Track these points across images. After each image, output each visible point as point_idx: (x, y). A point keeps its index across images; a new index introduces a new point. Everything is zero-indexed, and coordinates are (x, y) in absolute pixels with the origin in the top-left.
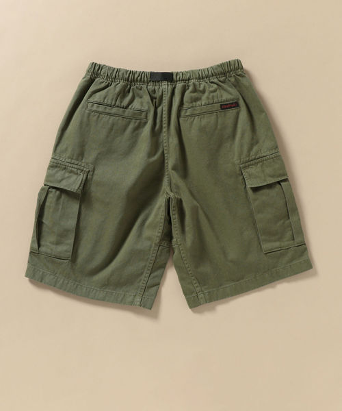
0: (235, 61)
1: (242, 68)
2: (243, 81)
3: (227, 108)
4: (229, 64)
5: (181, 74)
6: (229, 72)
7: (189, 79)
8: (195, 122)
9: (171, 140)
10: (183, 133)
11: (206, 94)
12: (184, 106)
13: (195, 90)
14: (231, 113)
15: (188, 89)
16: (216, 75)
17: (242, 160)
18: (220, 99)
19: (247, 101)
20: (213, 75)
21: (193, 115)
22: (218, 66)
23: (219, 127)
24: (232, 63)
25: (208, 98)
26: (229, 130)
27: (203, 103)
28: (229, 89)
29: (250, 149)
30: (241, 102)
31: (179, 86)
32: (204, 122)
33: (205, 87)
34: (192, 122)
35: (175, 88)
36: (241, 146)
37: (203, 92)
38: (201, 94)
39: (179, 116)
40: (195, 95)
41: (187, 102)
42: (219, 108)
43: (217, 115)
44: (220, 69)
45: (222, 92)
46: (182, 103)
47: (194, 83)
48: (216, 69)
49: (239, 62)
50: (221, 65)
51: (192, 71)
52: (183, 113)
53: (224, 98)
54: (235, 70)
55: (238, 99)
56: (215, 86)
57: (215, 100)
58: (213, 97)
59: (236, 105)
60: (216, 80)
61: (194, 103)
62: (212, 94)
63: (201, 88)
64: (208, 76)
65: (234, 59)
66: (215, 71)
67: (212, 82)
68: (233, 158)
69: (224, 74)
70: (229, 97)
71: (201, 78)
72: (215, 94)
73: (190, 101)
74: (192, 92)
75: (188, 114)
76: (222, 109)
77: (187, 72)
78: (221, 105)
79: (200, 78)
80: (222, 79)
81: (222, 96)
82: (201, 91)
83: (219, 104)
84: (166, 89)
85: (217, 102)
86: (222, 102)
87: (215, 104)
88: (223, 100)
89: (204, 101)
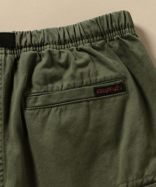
0: (119, 14)
1: (132, 26)
2: (134, 48)
3: (106, 94)
4: (110, 18)
5: (28, 36)
6: (109, 31)
7: (42, 44)
8: (51, 116)
10: (30, 136)
11: (71, 70)
12: (34, 91)
13: (52, 63)
14: (113, 102)
15: (41, 60)
16: (88, 37)
17: (130, 183)
18: (93, 79)
19: (140, 81)
20: (82, 38)
21: (47, 106)
22: (92, 21)
23: (91, 126)
24: (115, 18)
25: (73, 77)
26: (109, 132)
27: (65, 85)
28: (110, 61)
29: (144, 165)
30: (130, 83)
31: (25, 55)
32: (66, 117)
33: (68, 57)
35: (18, 58)
36: (129, 159)
37: (66, 66)
38: (61, 70)
39: (23, 106)
40: (50, 71)
41: (38, 83)
42: (93, 95)
43: (88, 106)
44: (95, 28)
45: (98, 66)
46: (28, 84)
47: (50, 52)
48: (88, 27)
49: (126, 15)
50: (97, 21)
51: (48, 30)
52: (30, 102)
53: (100, 77)
54: (119, 28)
55: (125, 78)
56: (86, 56)
57: (86, 80)
58: (82, 74)
59: (121, 88)
60: (87, 46)
61: (50, 86)
62: (80, 70)
63: (62, 60)
64: (74, 40)
65: (118, 10)
66: (87, 30)
67: (81, 50)
68: (115, 178)
69: (101, 34)
70: (110, 74)
71: (62, 42)
72: (85, 70)
73: (42, 81)
74: (46, 66)
75: (39, 103)
76: (97, 95)
77: (40, 32)
78: (95, 89)
79: (60, 43)
80: (98, 44)
81: (96, 74)
82: (61, 65)
83: (92, 87)
84: (3, 61)
85: (89, 83)
86: (96, 83)
87: (84, 86)
88: (98, 81)
89: (66, 81)
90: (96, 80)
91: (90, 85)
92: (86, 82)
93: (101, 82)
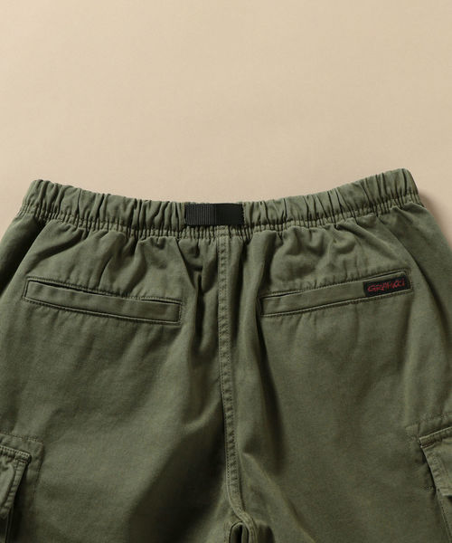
0: (396, 173)
1: (416, 191)
2: (420, 222)
3: (382, 293)
4: (382, 180)
5: (262, 208)
6: (382, 200)
7: (283, 220)
8: (301, 326)
9: (240, 374)
10: (271, 356)
11: (327, 258)
12: (274, 289)
13: (299, 247)
14: (392, 304)
15: (282, 244)
16: (350, 209)
17: (423, 424)
18: (362, 270)
19: (430, 273)
20: (342, 210)
21: (295, 311)
22: (355, 185)
23: (361, 339)
24: (391, 179)
25: (332, 267)
26: (387, 348)
27: (320, 279)
28: (385, 244)
29: (442, 398)
30: (416, 276)
31: (259, 236)
32: (324, 327)
33: (323, 238)
34: (293, 329)
35: (247, 242)
36: (420, 388)
37: (320, 251)
38: (314, 257)
39: (259, 311)
40: (298, 259)
41: (281, 278)
42: (363, 293)
43: (356, 310)
44: (360, 195)
45: (369, 251)
46: (266, 280)
47: (296, 231)
48: (351, 193)
49: (406, 175)
50: (363, 185)
51: (291, 200)
52: (269, 306)
53: (372, 267)
54: (397, 195)
55: (408, 268)
56: (349, 237)
57: (351, 272)
58: (345, 263)
59: (403, 283)
60: (350, 222)
61: (298, 281)
62: (342, 258)
63: (315, 243)
64: (330, 213)
65: (394, 168)
66: (350, 199)
67: (342, 228)
68: (400, 418)
69: (371, 205)
70: (385, 263)
71: (312, 217)
72: (349, 257)
73: (286, 275)
74: (291, 252)
75: (282, 307)
76: (369, 295)
77: (279, 203)
78: (366, 286)
79: (309, 218)
80: (366, 218)
81: (366, 262)
82: (313, 250)
83: (361, 282)
84: (227, 245)
85: (355, 276)
86: (367, 277)
87: (349, 281)
88: (369, 272)
89: (321, 273)
90: (367, 271)
91: (357, 279)
92: (352, 275)
93: (373, 274)
